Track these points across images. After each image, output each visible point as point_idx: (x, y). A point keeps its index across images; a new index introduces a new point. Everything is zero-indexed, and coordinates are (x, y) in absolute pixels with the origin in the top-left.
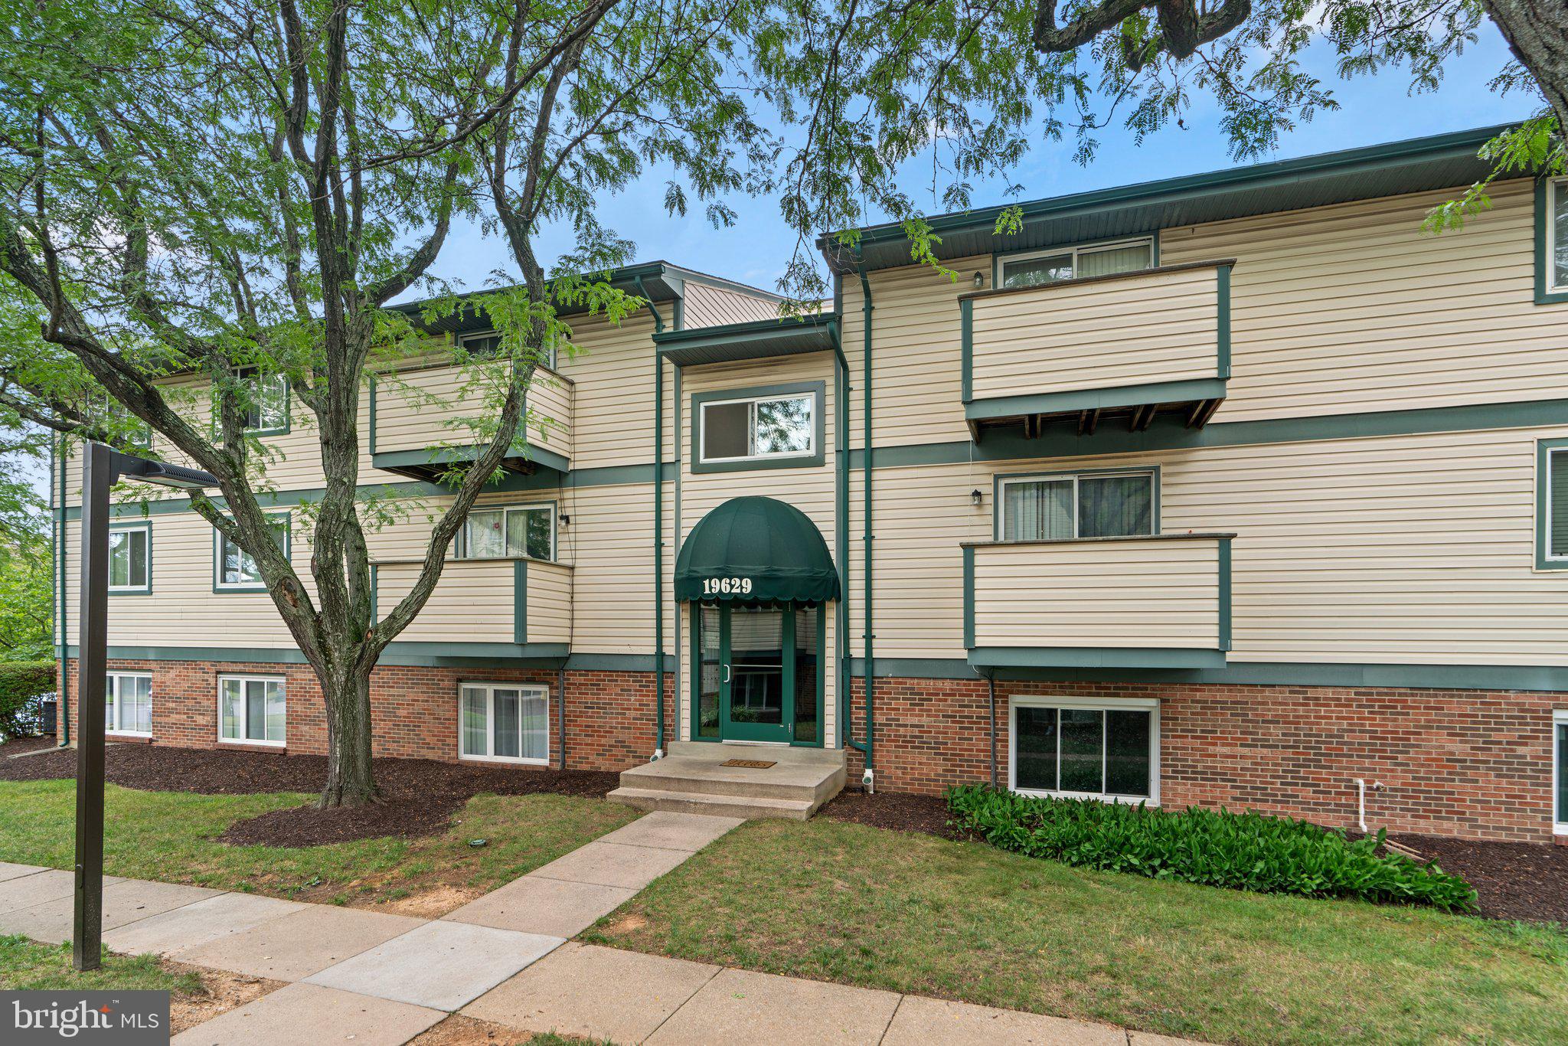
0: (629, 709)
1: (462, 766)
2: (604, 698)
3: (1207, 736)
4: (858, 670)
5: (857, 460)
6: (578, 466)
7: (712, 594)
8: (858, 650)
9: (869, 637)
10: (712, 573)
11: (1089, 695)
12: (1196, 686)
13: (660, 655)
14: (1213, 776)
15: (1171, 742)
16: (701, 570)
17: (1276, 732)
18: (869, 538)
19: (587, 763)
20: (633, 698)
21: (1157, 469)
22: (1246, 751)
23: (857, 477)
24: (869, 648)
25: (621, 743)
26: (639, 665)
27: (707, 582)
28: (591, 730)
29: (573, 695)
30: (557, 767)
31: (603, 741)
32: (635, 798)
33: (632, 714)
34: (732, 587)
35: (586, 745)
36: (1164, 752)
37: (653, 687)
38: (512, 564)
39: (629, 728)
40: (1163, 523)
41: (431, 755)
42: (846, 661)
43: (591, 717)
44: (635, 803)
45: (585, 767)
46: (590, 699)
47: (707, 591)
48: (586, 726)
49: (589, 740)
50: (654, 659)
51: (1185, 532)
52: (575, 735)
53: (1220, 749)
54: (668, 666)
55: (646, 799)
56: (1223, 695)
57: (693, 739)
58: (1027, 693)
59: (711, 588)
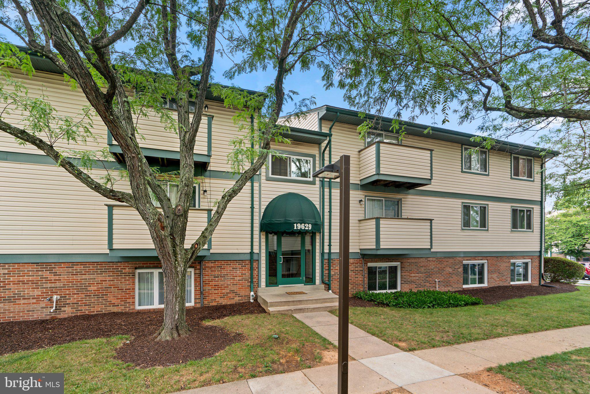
0: (236, 276)
1: (139, 312)
2: (224, 272)
3: (410, 272)
4: (326, 257)
5: (326, 185)
6: (212, 169)
7: (297, 230)
8: (326, 250)
9: (330, 245)
10: (298, 222)
11: (386, 262)
12: (408, 258)
13: (252, 253)
14: (412, 282)
15: (403, 274)
16: (292, 220)
17: (422, 269)
18: (330, 212)
19: (215, 302)
20: (238, 272)
21: (401, 199)
22: (417, 275)
23: (327, 190)
24: (330, 249)
25: (233, 291)
26: (242, 257)
27: (295, 225)
28: (217, 287)
29: (208, 272)
30: (198, 305)
31: (223, 291)
32: (283, 311)
33: (238, 278)
34: (305, 227)
35: (215, 294)
36: (402, 277)
37: (248, 266)
38: (206, 212)
39: (237, 285)
40: (403, 214)
41: (115, 310)
42: (323, 254)
43: (217, 281)
44: (283, 313)
45: (215, 304)
46: (216, 273)
47: (295, 228)
48: (215, 286)
49: (216, 292)
50: (249, 255)
51: (406, 217)
52: (208, 290)
53: (413, 275)
54: (255, 257)
55: (288, 310)
56: (413, 261)
57: (267, 286)
58: (372, 262)
59: (297, 227)
